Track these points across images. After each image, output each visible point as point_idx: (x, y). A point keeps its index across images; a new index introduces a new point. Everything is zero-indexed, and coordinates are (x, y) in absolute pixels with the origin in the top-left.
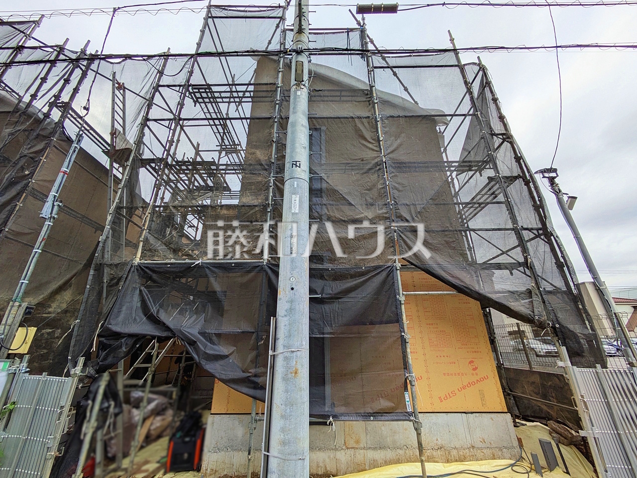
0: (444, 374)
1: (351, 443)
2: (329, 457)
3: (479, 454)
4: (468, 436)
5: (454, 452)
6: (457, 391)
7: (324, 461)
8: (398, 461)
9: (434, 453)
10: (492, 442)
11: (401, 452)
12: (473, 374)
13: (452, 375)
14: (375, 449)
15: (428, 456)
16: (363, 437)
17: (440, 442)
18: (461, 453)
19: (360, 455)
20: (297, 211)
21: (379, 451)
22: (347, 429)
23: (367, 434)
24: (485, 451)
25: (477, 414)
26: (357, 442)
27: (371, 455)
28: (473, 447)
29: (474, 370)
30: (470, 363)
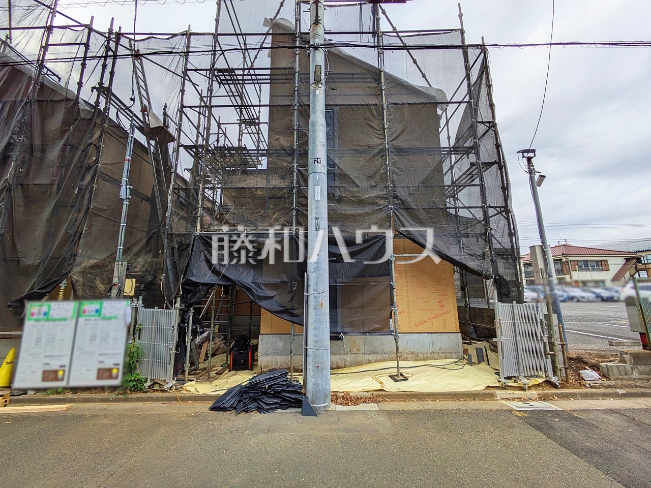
0: (420, 309)
1: (355, 351)
2: (340, 358)
3: (437, 356)
4: (431, 347)
5: (421, 355)
6: (427, 320)
7: (337, 361)
8: (384, 360)
9: (408, 356)
10: (446, 350)
11: (387, 356)
12: (440, 310)
13: (428, 310)
14: (370, 354)
15: (403, 358)
16: (362, 347)
17: (412, 350)
18: (425, 356)
19: (360, 358)
20: (319, 200)
21: (372, 355)
22: (352, 343)
23: (365, 345)
24: (440, 355)
25: (439, 334)
26: (358, 350)
27: (367, 357)
28: (433, 352)
29: (441, 307)
30: (439, 302)
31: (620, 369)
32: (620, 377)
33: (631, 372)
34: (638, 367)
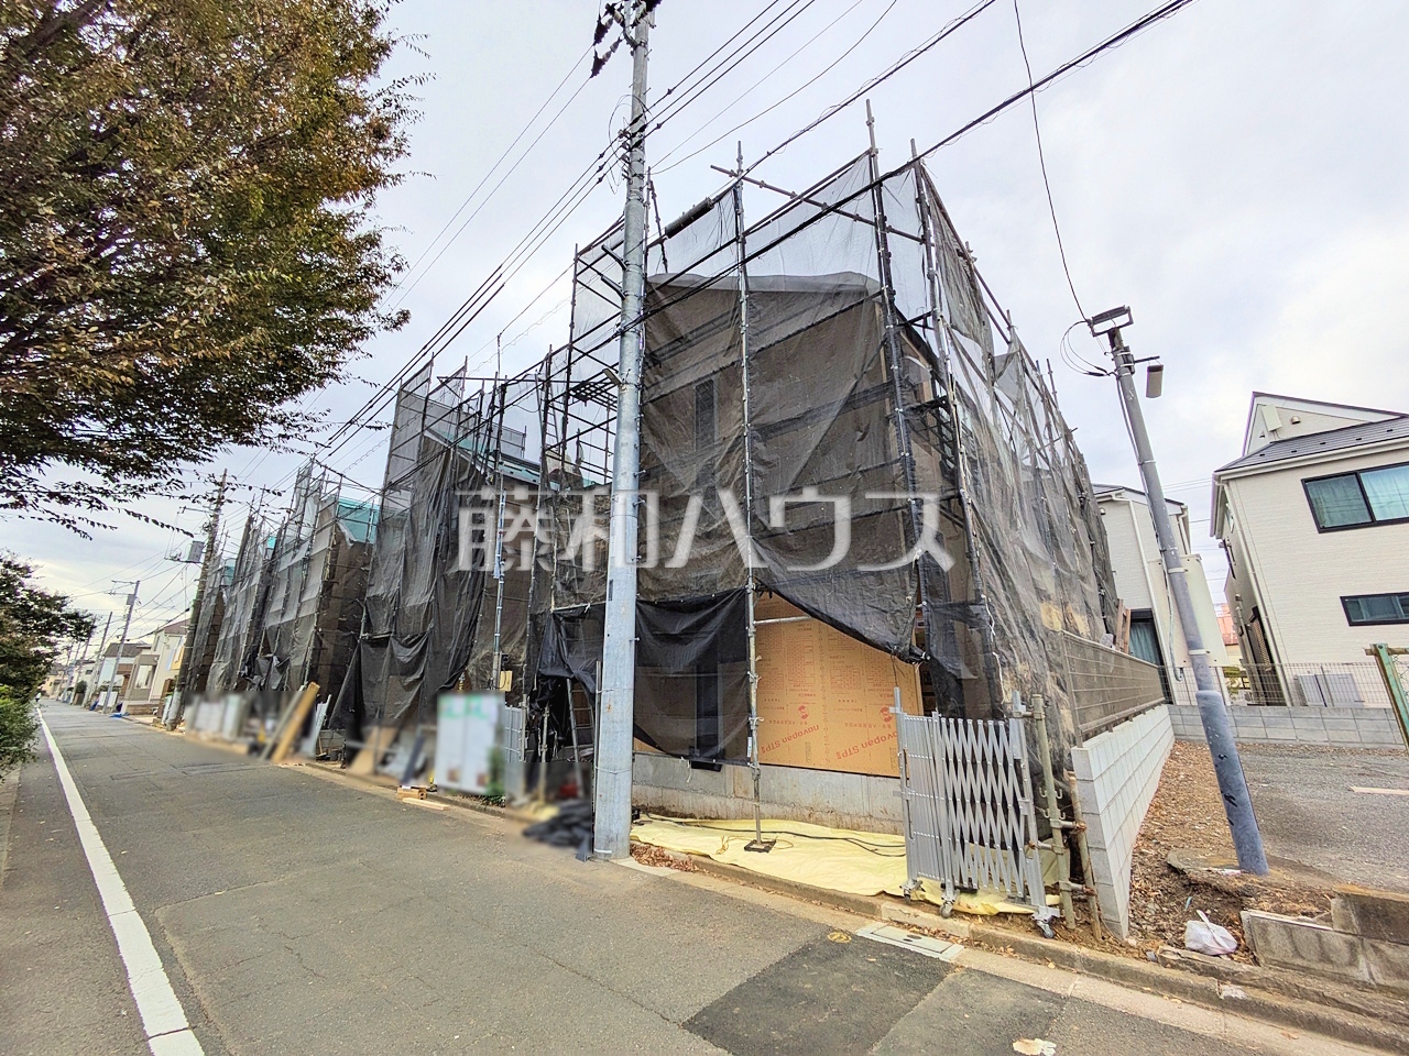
0: (846, 724)
3: (877, 825)
4: (866, 804)
5: (847, 819)
6: (860, 747)
8: (785, 818)
9: (824, 816)
11: (789, 809)
12: (884, 726)
13: (860, 726)
17: (832, 805)
18: (855, 821)
19: (748, 807)
21: (766, 805)
22: (736, 778)
24: (884, 823)
25: (882, 779)
26: (746, 792)
28: (871, 816)
29: (886, 720)
30: (882, 711)
31: (1300, 936)
32: (1299, 962)
33: (1346, 956)
34: (1383, 947)
